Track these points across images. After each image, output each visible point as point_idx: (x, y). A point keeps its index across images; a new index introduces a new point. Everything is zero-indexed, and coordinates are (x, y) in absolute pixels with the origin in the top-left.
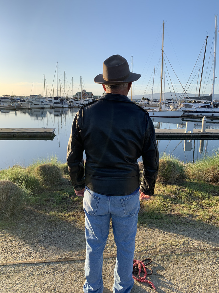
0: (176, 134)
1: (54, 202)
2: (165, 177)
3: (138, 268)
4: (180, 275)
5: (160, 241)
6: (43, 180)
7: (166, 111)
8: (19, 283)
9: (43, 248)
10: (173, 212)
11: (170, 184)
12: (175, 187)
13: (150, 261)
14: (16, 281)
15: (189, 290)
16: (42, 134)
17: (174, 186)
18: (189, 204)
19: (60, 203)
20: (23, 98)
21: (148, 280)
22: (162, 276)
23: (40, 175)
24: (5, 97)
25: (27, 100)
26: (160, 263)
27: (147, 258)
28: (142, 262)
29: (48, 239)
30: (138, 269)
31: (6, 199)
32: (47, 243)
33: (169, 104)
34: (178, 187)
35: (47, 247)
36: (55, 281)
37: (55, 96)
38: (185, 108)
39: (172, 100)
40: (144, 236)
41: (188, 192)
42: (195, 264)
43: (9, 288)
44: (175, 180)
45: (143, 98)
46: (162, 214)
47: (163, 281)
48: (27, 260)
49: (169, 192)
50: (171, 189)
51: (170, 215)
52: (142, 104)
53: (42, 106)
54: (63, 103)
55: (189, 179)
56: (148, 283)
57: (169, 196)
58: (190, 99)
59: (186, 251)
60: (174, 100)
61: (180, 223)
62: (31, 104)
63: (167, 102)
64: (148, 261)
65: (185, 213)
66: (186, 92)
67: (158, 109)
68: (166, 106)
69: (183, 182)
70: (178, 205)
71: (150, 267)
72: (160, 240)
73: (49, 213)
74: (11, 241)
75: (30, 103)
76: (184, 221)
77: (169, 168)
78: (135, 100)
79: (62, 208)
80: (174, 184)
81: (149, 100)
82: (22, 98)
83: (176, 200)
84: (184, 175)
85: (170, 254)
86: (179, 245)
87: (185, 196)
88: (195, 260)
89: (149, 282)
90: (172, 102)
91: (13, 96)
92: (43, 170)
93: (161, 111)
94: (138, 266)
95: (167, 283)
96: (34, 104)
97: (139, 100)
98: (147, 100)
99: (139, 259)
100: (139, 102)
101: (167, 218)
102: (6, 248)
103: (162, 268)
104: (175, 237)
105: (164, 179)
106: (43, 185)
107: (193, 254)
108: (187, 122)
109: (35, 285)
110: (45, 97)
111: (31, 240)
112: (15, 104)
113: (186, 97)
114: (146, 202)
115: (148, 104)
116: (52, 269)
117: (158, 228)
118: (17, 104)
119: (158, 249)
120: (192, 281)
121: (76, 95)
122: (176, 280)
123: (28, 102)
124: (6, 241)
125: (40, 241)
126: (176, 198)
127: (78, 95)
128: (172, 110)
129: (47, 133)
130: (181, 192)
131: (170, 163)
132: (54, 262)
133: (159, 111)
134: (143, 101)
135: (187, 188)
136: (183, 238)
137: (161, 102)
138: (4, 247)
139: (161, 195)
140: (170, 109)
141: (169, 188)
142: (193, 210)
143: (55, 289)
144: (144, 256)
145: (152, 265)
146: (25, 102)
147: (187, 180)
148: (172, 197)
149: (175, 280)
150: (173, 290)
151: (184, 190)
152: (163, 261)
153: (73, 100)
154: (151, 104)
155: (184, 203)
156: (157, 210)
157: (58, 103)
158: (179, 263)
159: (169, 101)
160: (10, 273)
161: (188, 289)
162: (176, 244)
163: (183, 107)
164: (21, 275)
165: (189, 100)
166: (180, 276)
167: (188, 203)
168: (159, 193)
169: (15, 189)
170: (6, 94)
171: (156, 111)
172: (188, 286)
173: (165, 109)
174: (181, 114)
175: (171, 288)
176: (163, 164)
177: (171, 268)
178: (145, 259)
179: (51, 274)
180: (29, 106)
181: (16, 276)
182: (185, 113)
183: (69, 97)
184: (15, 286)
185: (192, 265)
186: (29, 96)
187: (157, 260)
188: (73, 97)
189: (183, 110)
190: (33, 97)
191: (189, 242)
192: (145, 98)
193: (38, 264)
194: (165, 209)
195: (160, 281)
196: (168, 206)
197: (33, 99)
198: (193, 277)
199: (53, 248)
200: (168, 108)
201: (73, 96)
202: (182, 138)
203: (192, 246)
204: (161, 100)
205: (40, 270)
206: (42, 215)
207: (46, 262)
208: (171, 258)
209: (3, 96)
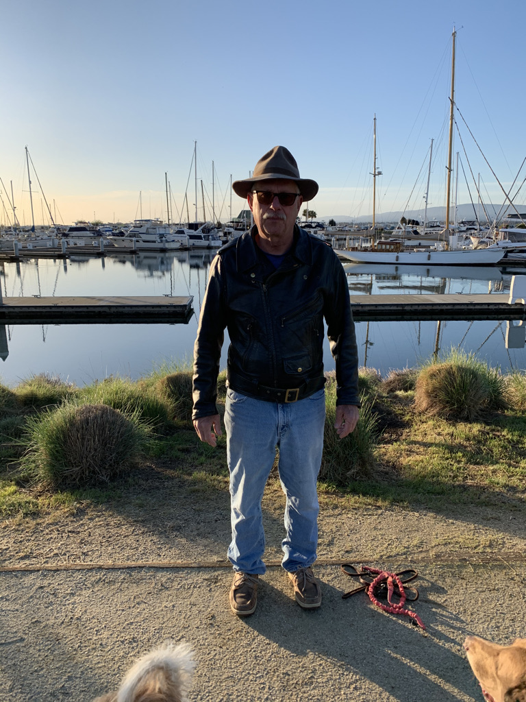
0: (486, 307)
1: (201, 454)
2: (454, 405)
3: (386, 586)
4: (480, 604)
5: (437, 538)
6: (173, 407)
7: (460, 250)
8: (142, 601)
9: (183, 541)
10: (471, 481)
11: (466, 422)
12: (476, 428)
13: (413, 575)
14: (135, 598)
15: (499, 635)
16: (165, 309)
17: (475, 425)
18: (510, 465)
19: (214, 457)
20: (119, 226)
21: (409, 610)
22: (439, 606)
23: (169, 396)
24: (79, 225)
25: (127, 231)
26: (436, 581)
27: (407, 569)
28: (397, 575)
29: (193, 525)
30: (386, 589)
31: (101, 441)
32: (192, 532)
33: (469, 232)
34: (485, 427)
35: (192, 540)
36: (212, 602)
37: (192, 221)
38: (510, 241)
39: (476, 223)
40: (402, 526)
41: (508, 439)
42: (516, 585)
43: (123, 610)
44: (477, 413)
45: (403, 220)
46: (444, 484)
47: (442, 615)
48: (153, 560)
49: (461, 438)
50: (467, 432)
51: (463, 486)
52: (400, 234)
53: (161, 245)
54: (210, 237)
55: (511, 409)
56: (409, 615)
57: (461, 447)
58: (523, 218)
59: (496, 560)
60: (481, 222)
61: (487, 504)
62: (137, 241)
63: (464, 229)
64: (409, 575)
65: (498, 484)
66: (511, 202)
67: (440, 246)
68: (460, 238)
69: (497, 415)
70: (482, 467)
71: (414, 587)
72: (437, 535)
73: (190, 474)
74: (119, 526)
75: (134, 239)
76: (495, 499)
77: (463, 381)
78: (382, 225)
79: (219, 467)
80: (476, 421)
81: (417, 223)
82: (115, 226)
83: (478, 455)
84: (500, 400)
85: (459, 563)
86: (482, 546)
87: (502, 447)
88: (517, 578)
89: (410, 613)
90: (477, 227)
91: (97, 224)
92: (174, 387)
93: (447, 250)
94: (386, 583)
95: (451, 618)
96: (144, 241)
97: (392, 225)
98: (413, 224)
99: (389, 569)
100: (393, 228)
101: (454, 493)
102: (110, 537)
103: (441, 591)
104: (472, 532)
105: (451, 410)
106: (174, 418)
107: (512, 566)
108: (513, 277)
109: (173, 606)
110: (169, 225)
111: (158, 526)
112: (102, 242)
113: (512, 215)
114: (407, 460)
115: (416, 232)
116: (206, 580)
117: (433, 512)
118: (105, 242)
119: (432, 554)
120: (506, 617)
121: (239, 217)
122: (472, 614)
123: (130, 237)
124: (107, 525)
125: (178, 529)
126: (479, 452)
127: (243, 217)
128: (475, 248)
129: (175, 306)
130: (492, 438)
131: (466, 372)
132: (209, 567)
133: (444, 251)
134: (402, 227)
135: (506, 430)
136: (492, 533)
137: (448, 228)
138: (104, 537)
139: (443, 445)
140: (471, 246)
141: (462, 429)
142: (518, 477)
143: (213, 617)
144: (400, 565)
145: (417, 583)
146: (123, 236)
147: (508, 413)
148: (469, 449)
149: (470, 613)
150: (463, 632)
151: (498, 434)
152: (442, 576)
153: (232, 230)
154: (423, 234)
155: (497, 463)
156: (433, 477)
157: (199, 237)
158: (479, 582)
159: (470, 226)
160: (122, 582)
161: (497, 633)
162: (474, 545)
163: (505, 238)
164: (143, 588)
165: (520, 222)
166: (481, 607)
167: (506, 463)
168: (439, 439)
169: (119, 422)
170: (80, 220)
171: (435, 250)
172: (498, 627)
173: (459, 246)
174: (499, 257)
175: (459, 629)
176: (449, 373)
177: (461, 591)
178: (402, 570)
179: (205, 590)
180: (133, 246)
181: (135, 590)
182: (509, 254)
183: (222, 222)
184: (133, 607)
185: (508, 587)
186: (132, 223)
187: (429, 575)
188: (233, 222)
189: (504, 248)
190: (140, 224)
191: (504, 542)
192: (407, 219)
193: (176, 569)
194: (452, 475)
195: (435, 614)
196: (459, 469)
197: (141, 230)
198: (511, 611)
199: (205, 541)
200: (467, 242)
201: (233, 219)
202: (500, 316)
203: (512, 551)
204: (449, 223)
205: (181, 580)
206: (177, 480)
207: (193, 565)
208: (461, 572)
209: (74, 225)
